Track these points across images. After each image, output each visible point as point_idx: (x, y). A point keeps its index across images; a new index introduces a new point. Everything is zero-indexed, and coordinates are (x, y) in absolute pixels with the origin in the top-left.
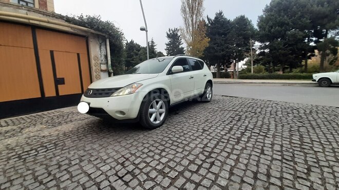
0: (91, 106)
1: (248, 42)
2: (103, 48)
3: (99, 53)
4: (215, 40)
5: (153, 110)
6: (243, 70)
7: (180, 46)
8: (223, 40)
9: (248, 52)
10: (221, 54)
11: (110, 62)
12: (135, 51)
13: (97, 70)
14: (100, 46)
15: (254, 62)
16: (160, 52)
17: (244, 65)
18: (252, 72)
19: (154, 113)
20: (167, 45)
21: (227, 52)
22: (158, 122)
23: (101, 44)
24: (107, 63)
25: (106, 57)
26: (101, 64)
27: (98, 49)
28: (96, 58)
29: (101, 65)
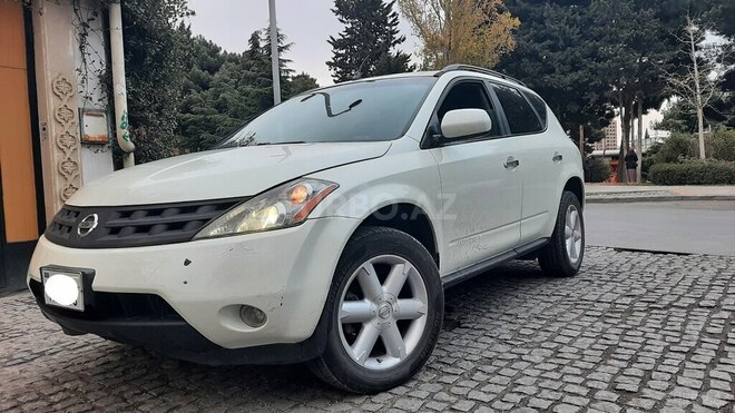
0: (98, 285)
1: (681, 32)
2: (95, 42)
3: (78, 64)
4: (541, 21)
5: (364, 306)
6: (656, 149)
7: (393, 51)
8: (571, 23)
9: (682, 73)
10: (567, 80)
11: (122, 107)
12: (196, 69)
13: (69, 141)
14: (84, 35)
15: (706, 111)
16: (304, 77)
17: (658, 127)
18: (703, 155)
19: (368, 318)
20: (336, 44)
21: (593, 72)
22: (389, 362)
23: (85, 25)
24: (111, 110)
25: (107, 82)
26: (82, 112)
27: (72, 49)
28: (64, 88)
29: (87, 119)
